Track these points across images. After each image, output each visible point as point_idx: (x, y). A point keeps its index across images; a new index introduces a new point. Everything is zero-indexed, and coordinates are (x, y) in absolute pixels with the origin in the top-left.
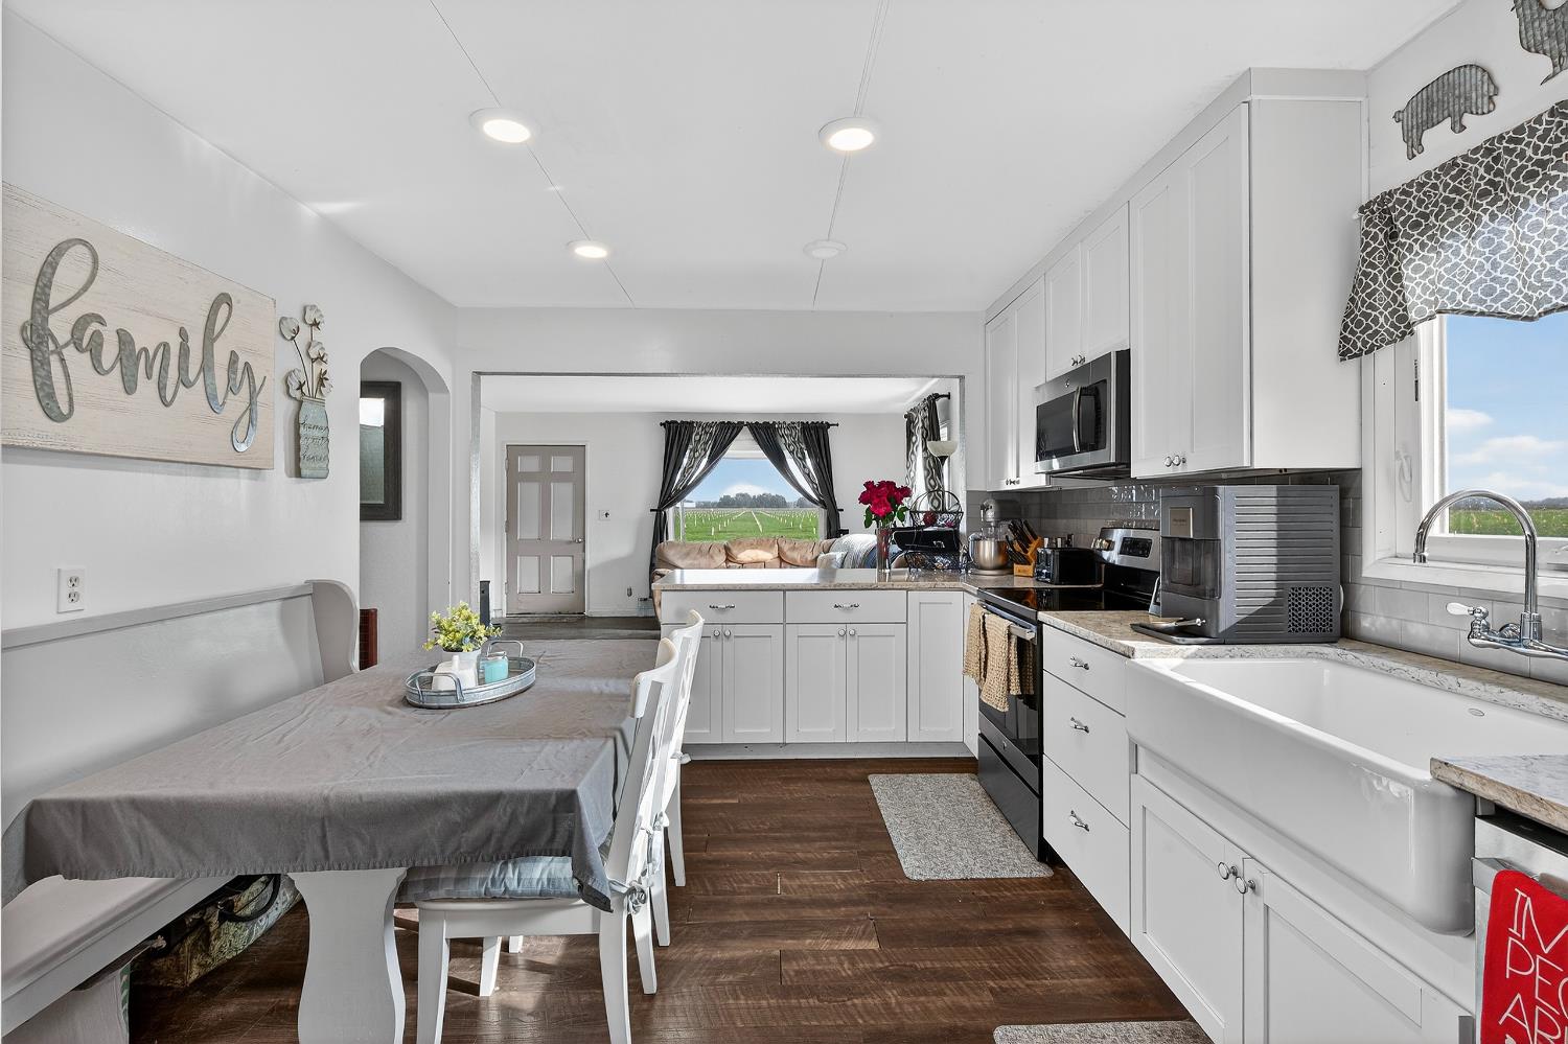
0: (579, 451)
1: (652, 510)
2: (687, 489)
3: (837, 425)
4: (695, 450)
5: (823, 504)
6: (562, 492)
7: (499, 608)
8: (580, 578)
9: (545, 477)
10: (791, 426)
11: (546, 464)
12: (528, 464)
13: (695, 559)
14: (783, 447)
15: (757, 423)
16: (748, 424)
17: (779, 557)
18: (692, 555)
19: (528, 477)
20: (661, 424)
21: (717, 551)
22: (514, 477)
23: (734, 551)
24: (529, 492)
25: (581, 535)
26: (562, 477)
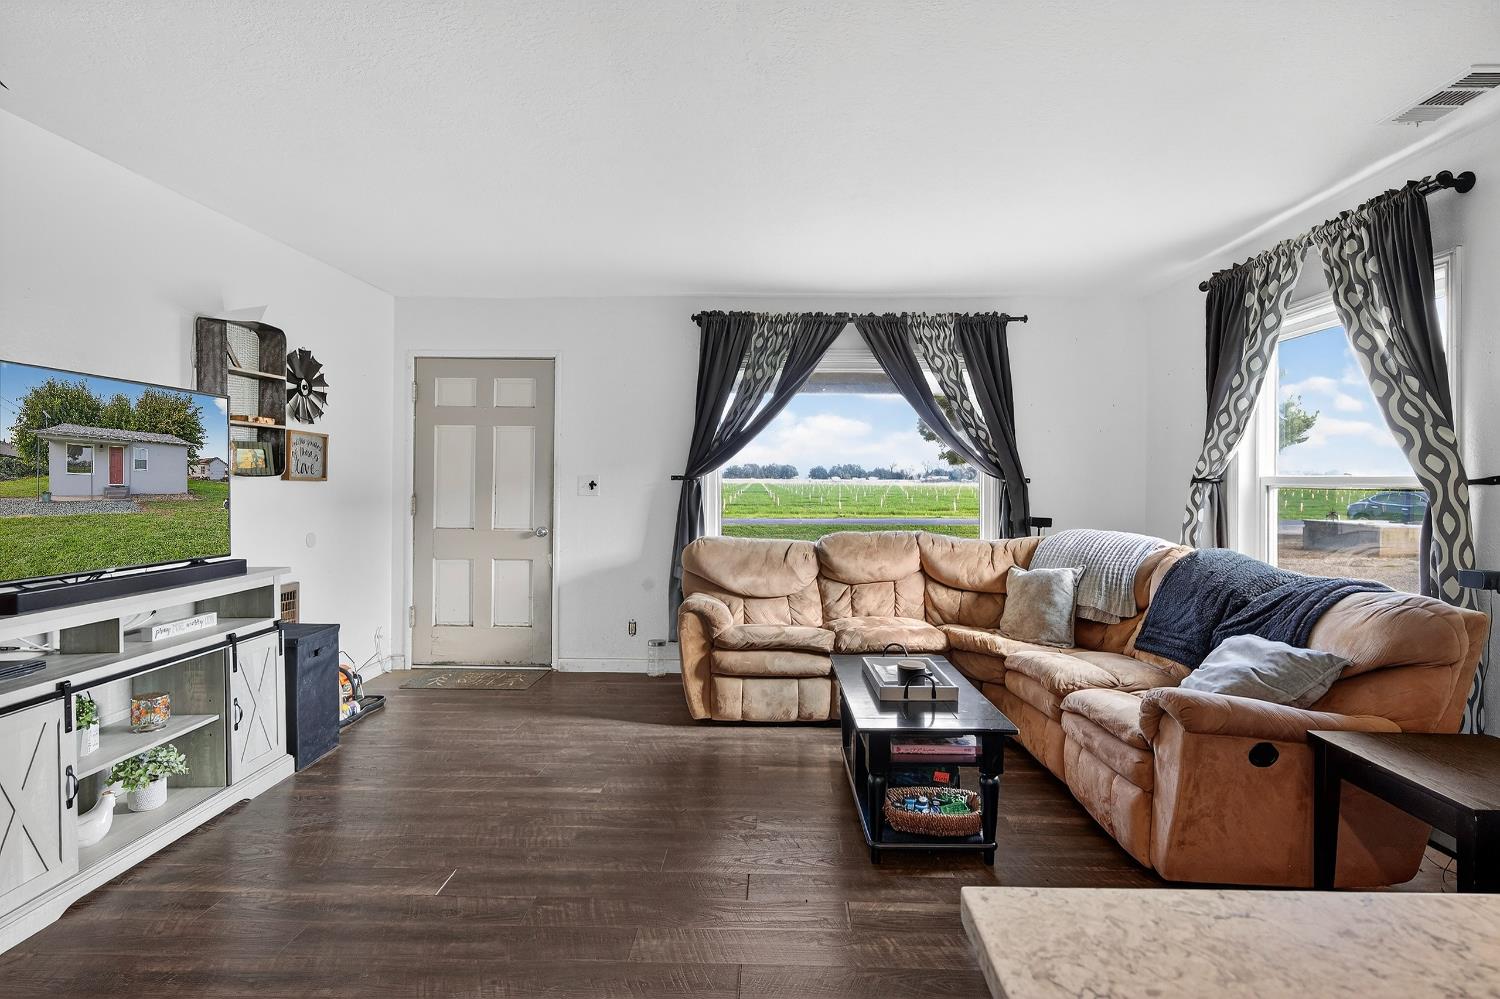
0: (542, 369)
1: (674, 478)
2: (739, 440)
3: (1025, 319)
4: (755, 366)
5: (997, 470)
6: (514, 444)
7: (400, 652)
8: (544, 600)
9: (484, 416)
10: (936, 323)
11: (484, 392)
12: (455, 392)
13: (759, 574)
14: (921, 362)
15: (871, 315)
16: (854, 318)
17: (922, 570)
18: (754, 566)
19: (454, 416)
20: (693, 318)
21: (800, 558)
22: (426, 414)
23: (837, 559)
24: (454, 443)
25: (545, 523)
26: (513, 416)
